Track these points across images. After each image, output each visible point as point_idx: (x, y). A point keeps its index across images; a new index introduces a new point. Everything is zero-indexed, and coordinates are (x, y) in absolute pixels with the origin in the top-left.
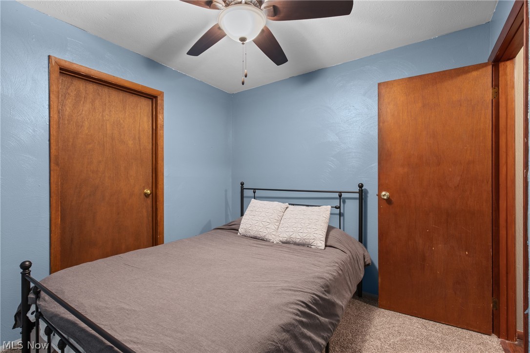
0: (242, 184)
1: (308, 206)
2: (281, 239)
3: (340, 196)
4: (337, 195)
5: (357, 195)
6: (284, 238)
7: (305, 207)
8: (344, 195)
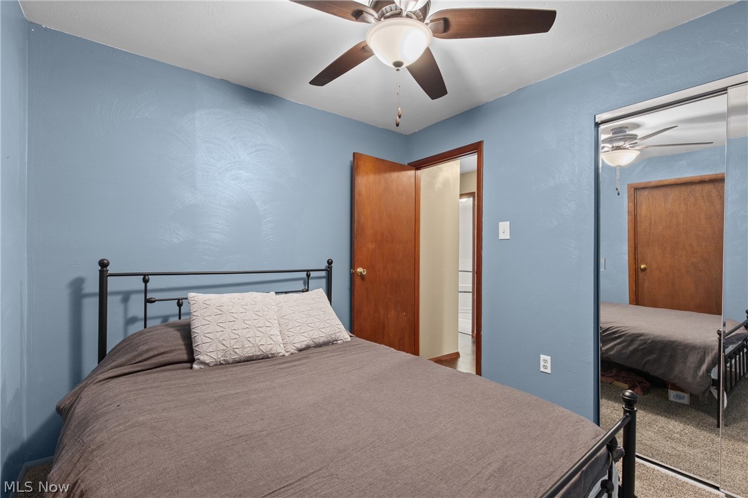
0: (103, 265)
1: (286, 293)
2: (299, 346)
3: (308, 276)
4: (304, 275)
5: (323, 274)
6: (303, 343)
7: (284, 295)
8: (313, 274)
